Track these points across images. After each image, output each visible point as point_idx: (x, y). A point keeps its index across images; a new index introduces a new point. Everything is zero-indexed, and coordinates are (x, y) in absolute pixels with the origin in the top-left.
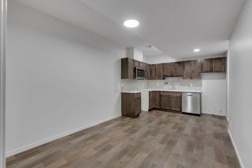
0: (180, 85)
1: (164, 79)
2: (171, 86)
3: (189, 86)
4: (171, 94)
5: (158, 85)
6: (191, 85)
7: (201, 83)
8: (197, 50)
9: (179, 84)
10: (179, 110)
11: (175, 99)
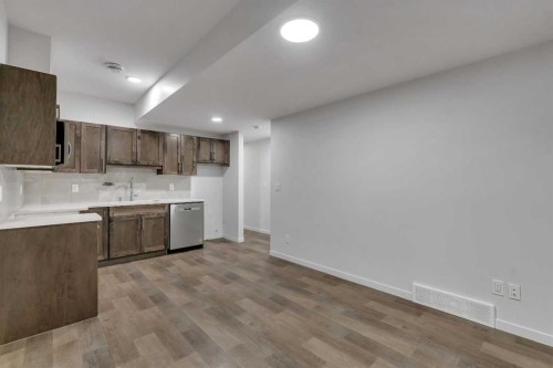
0: (148, 188)
1: (102, 170)
2: (122, 192)
3: (167, 189)
4: (141, 212)
5: (76, 189)
6: (172, 187)
7: (189, 184)
8: (217, 120)
9: (144, 184)
10: (162, 247)
11: (152, 223)
